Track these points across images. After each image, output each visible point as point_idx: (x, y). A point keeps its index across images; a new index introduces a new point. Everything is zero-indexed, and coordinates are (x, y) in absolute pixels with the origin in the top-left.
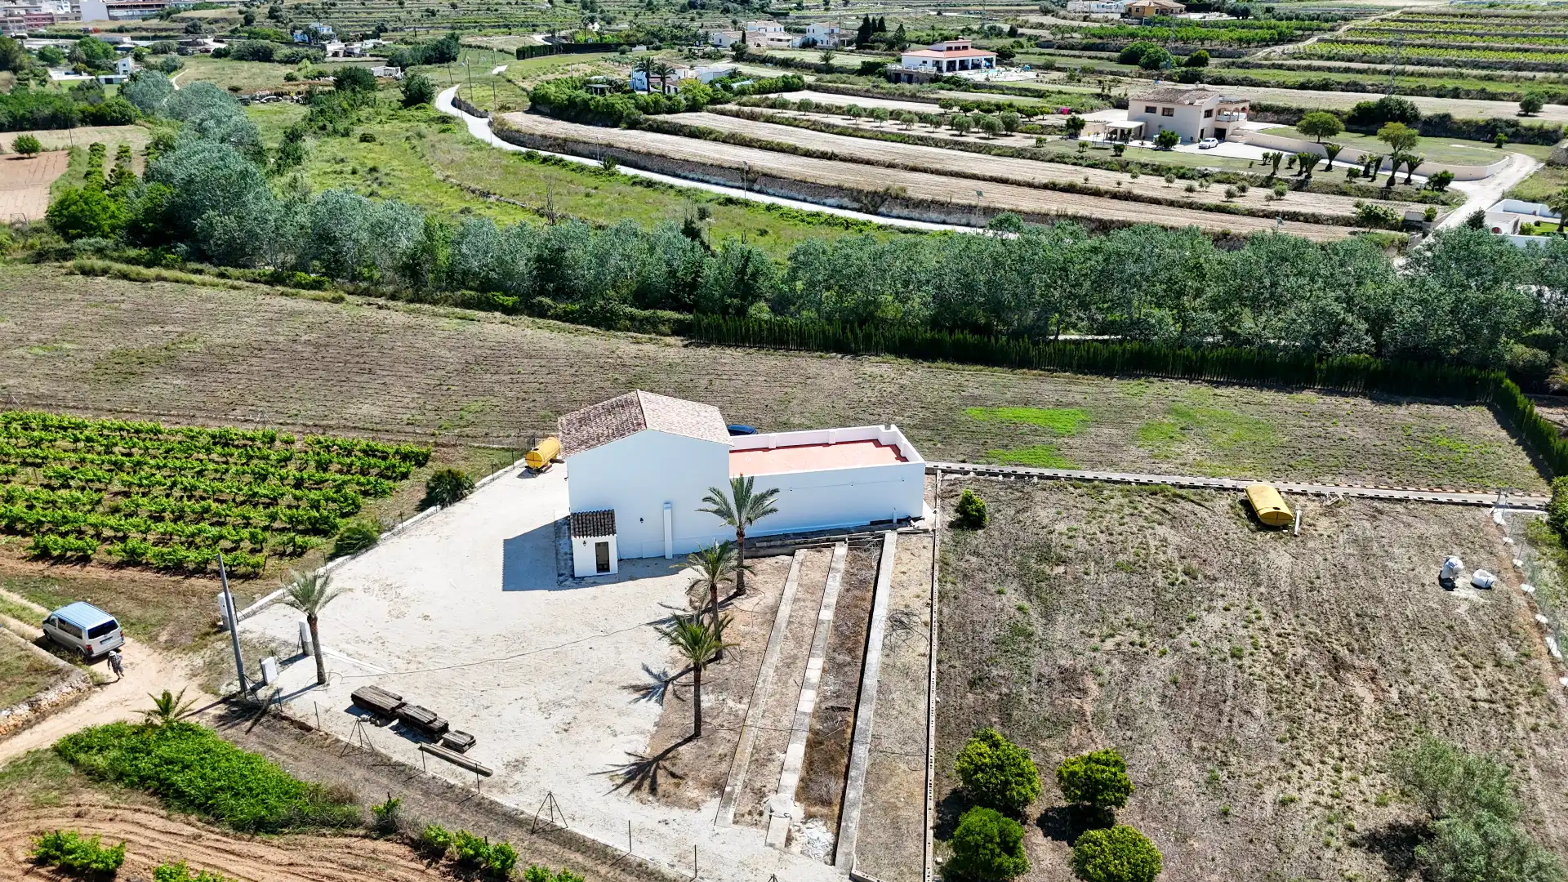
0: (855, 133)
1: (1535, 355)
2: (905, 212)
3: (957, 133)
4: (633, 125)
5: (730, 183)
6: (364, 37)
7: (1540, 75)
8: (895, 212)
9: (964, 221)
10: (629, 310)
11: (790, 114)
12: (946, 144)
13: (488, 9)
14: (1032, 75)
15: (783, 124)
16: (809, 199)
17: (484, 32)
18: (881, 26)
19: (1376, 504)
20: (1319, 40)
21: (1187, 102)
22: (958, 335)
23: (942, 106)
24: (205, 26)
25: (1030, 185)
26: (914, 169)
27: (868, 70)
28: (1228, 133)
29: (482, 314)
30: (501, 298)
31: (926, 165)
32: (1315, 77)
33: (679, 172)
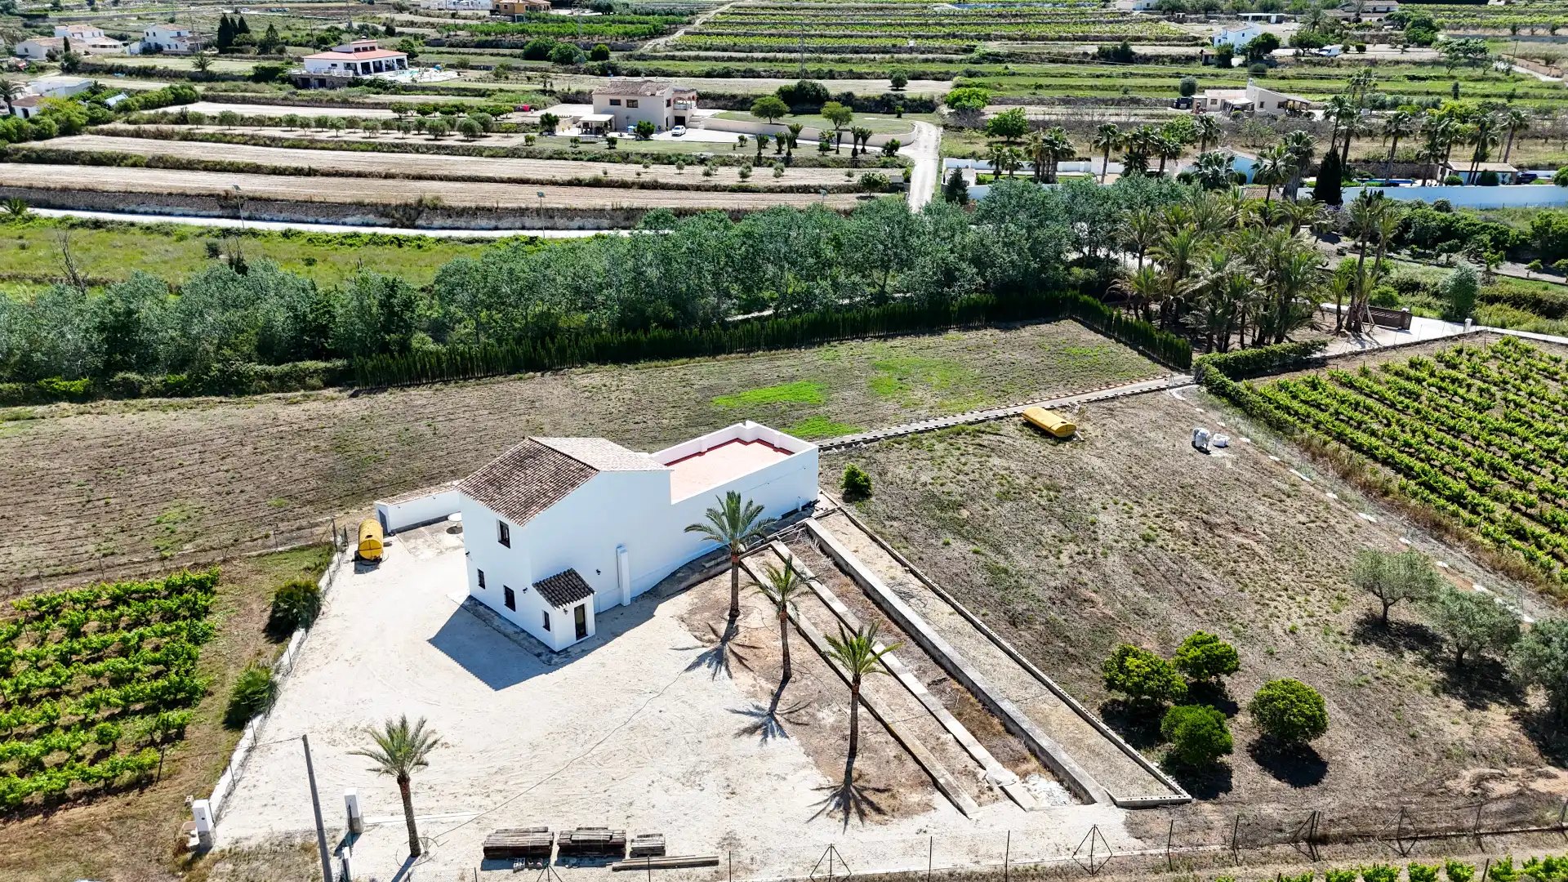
0: (312, 145)
1: (1088, 274)
3: (432, 137)
5: (204, 213)
7: (878, 56)
8: (438, 223)
10: (259, 368)
11: (210, 129)
12: (428, 150)
14: (453, 74)
15: (207, 140)
16: (321, 220)
18: (243, 27)
19: (1105, 404)
20: (686, 33)
21: (649, 93)
23: (394, 111)
25: (555, 183)
26: (421, 178)
27: (262, 76)
28: (687, 120)
29: (40, 409)
30: (60, 384)
31: (431, 173)
33: (121, 207)
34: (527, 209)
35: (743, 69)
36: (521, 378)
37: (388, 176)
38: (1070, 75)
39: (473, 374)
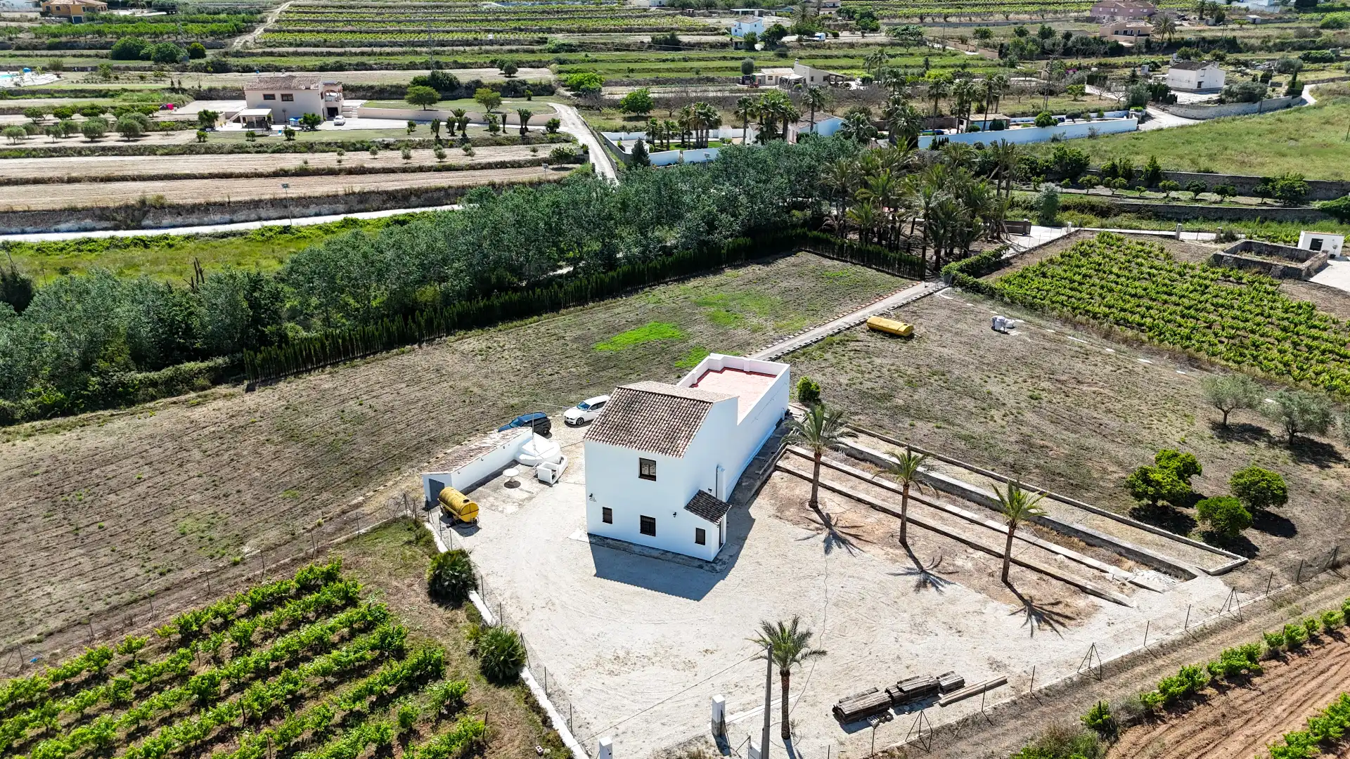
1: (805, 214)
3: (89, 139)
9: (253, 216)
12: (93, 152)
14: (51, 76)
20: (266, 31)
28: (341, 110)
32: (331, 60)
34: (261, 201)
35: (355, 62)
36: (403, 352)
37: (71, 180)
38: (641, 61)
39: (353, 354)
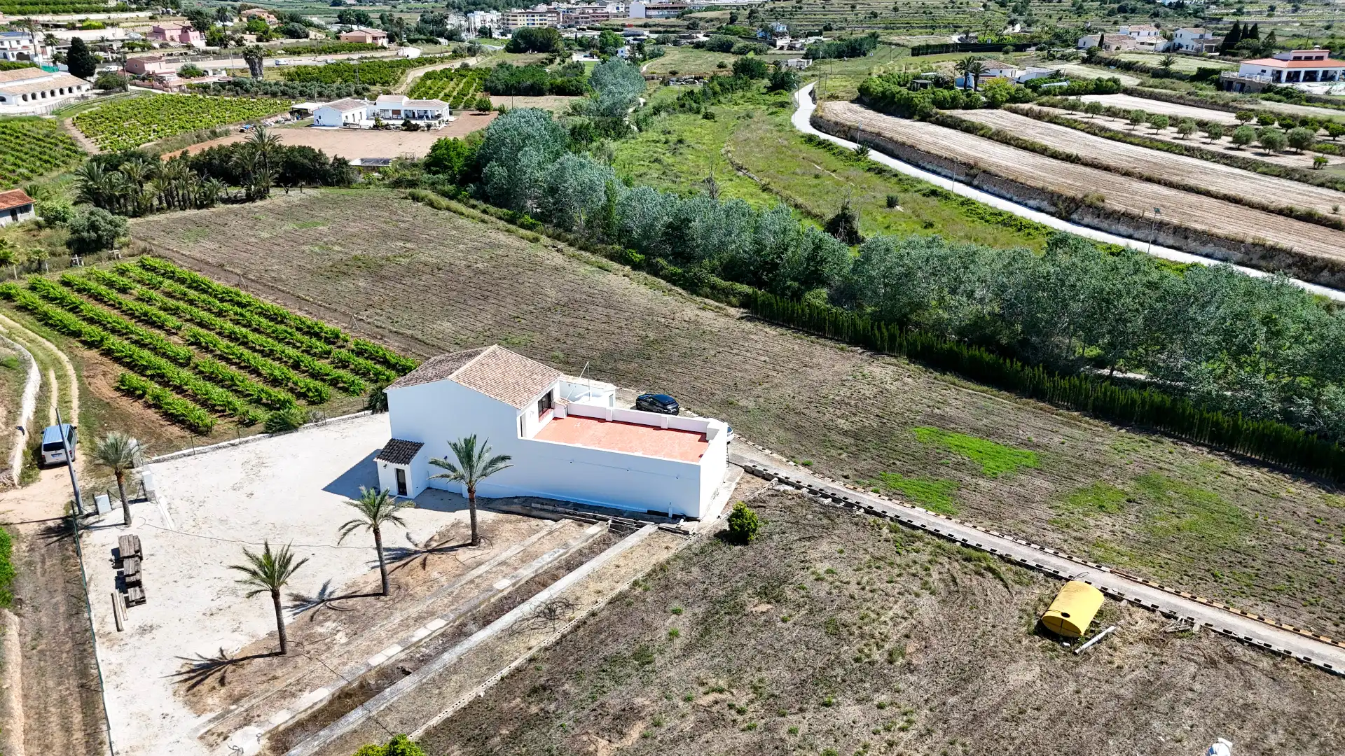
2: (1096, 222)
4: (925, 117)
6: (811, 34)
8: (1087, 220)
9: (1151, 238)
10: (713, 279)
11: (1078, 115)
13: (924, 12)
15: (1061, 125)
17: (911, 31)
18: (1254, 33)
19: (1237, 648)
22: (975, 352)
23: (1238, 117)
24: (701, 24)
25: (1264, 209)
26: (1149, 180)
27: (1200, 75)
29: (618, 267)
30: (633, 255)
